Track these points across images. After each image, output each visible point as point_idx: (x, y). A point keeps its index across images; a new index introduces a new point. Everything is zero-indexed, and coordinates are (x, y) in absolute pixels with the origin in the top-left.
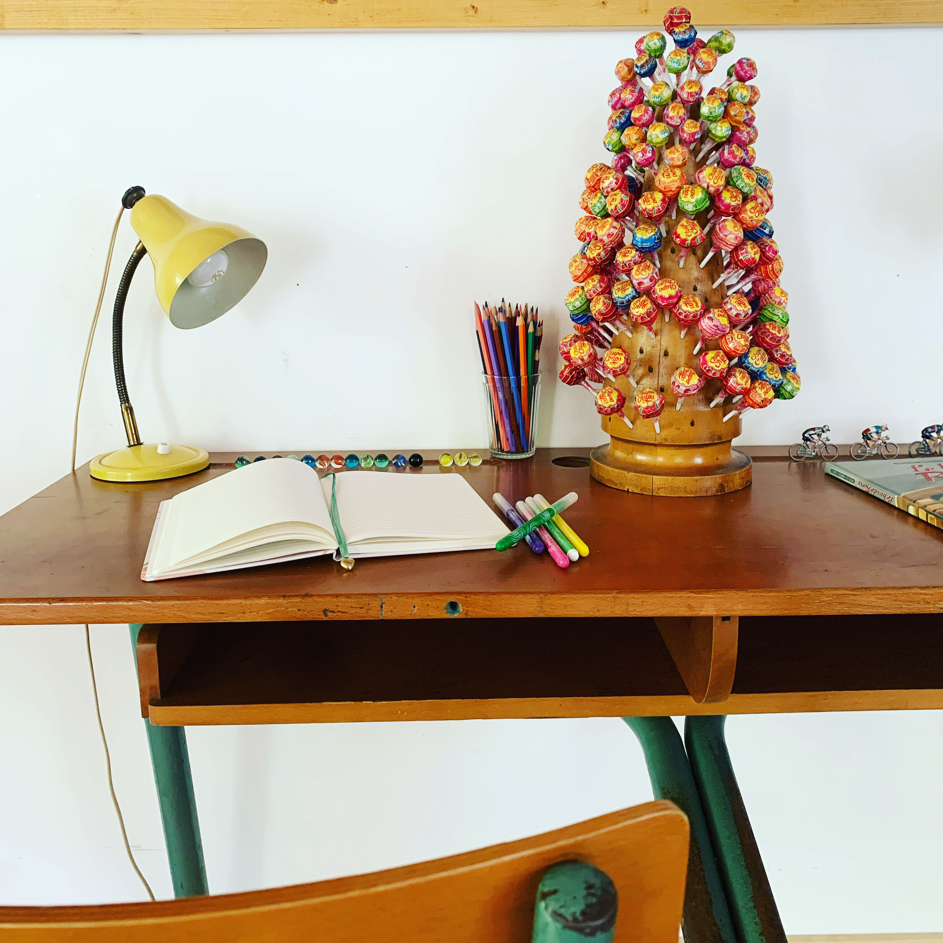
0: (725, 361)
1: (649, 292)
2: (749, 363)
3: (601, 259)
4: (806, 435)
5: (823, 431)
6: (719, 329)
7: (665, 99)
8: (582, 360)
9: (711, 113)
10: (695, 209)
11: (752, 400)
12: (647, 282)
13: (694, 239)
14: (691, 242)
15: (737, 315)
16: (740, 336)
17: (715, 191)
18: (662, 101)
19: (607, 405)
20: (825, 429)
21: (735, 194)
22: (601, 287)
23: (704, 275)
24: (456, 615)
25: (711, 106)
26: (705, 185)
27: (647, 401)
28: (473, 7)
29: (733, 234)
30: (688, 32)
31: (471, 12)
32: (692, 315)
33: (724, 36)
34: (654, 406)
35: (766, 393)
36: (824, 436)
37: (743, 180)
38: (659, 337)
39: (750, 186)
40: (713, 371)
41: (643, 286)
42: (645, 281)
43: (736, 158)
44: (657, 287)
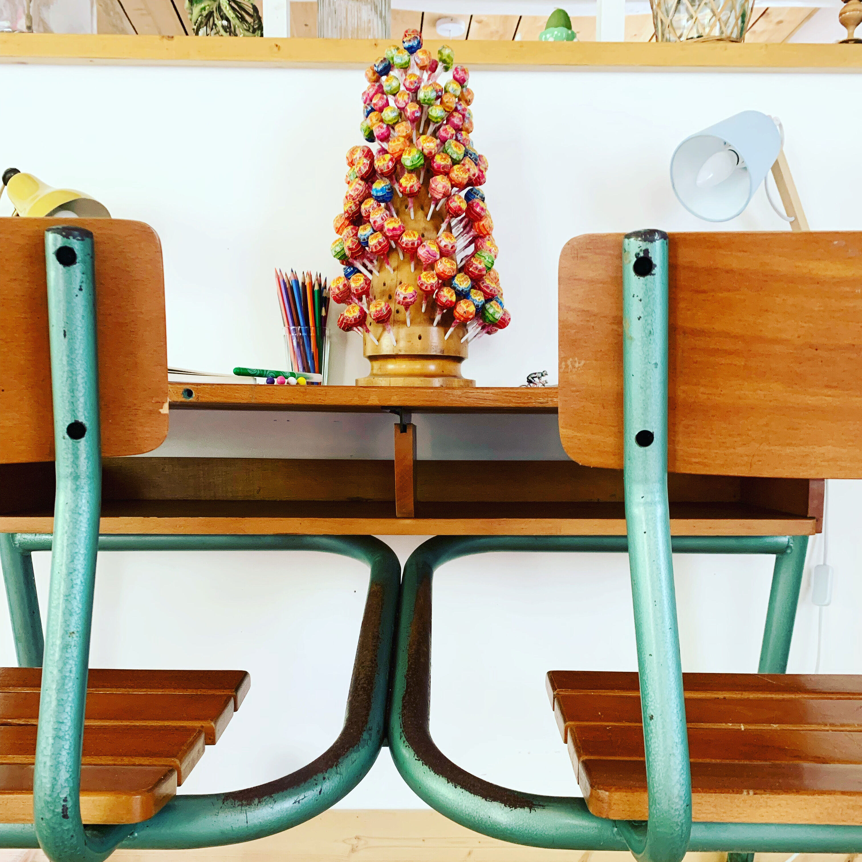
0: (433, 278)
1: (381, 229)
2: (455, 284)
3: (352, 211)
4: (530, 378)
5: (542, 375)
6: (429, 253)
7: (394, 88)
8: (339, 288)
9: (425, 96)
10: (412, 164)
11: (458, 313)
12: (380, 221)
13: (412, 187)
14: (410, 189)
15: (445, 246)
16: (447, 261)
17: (428, 154)
18: (392, 89)
19: (351, 316)
20: (544, 374)
21: (444, 157)
22: (353, 233)
23: (429, 226)
24: (191, 399)
25: (426, 91)
26: (420, 148)
27: (376, 307)
28: (277, 46)
29: (441, 184)
30: (412, 41)
31: (276, 49)
32: (410, 243)
33: (444, 49)
34: (381, 310)
35: (467, 307)
36: (543, 379)
37: (452, 148)
38: (396, 272)
39: (457, 154)
40: (425, 285)
41: (377, 224)
42: (378, 220)
43: (448, 134)
44: (386, 223)
